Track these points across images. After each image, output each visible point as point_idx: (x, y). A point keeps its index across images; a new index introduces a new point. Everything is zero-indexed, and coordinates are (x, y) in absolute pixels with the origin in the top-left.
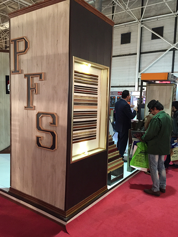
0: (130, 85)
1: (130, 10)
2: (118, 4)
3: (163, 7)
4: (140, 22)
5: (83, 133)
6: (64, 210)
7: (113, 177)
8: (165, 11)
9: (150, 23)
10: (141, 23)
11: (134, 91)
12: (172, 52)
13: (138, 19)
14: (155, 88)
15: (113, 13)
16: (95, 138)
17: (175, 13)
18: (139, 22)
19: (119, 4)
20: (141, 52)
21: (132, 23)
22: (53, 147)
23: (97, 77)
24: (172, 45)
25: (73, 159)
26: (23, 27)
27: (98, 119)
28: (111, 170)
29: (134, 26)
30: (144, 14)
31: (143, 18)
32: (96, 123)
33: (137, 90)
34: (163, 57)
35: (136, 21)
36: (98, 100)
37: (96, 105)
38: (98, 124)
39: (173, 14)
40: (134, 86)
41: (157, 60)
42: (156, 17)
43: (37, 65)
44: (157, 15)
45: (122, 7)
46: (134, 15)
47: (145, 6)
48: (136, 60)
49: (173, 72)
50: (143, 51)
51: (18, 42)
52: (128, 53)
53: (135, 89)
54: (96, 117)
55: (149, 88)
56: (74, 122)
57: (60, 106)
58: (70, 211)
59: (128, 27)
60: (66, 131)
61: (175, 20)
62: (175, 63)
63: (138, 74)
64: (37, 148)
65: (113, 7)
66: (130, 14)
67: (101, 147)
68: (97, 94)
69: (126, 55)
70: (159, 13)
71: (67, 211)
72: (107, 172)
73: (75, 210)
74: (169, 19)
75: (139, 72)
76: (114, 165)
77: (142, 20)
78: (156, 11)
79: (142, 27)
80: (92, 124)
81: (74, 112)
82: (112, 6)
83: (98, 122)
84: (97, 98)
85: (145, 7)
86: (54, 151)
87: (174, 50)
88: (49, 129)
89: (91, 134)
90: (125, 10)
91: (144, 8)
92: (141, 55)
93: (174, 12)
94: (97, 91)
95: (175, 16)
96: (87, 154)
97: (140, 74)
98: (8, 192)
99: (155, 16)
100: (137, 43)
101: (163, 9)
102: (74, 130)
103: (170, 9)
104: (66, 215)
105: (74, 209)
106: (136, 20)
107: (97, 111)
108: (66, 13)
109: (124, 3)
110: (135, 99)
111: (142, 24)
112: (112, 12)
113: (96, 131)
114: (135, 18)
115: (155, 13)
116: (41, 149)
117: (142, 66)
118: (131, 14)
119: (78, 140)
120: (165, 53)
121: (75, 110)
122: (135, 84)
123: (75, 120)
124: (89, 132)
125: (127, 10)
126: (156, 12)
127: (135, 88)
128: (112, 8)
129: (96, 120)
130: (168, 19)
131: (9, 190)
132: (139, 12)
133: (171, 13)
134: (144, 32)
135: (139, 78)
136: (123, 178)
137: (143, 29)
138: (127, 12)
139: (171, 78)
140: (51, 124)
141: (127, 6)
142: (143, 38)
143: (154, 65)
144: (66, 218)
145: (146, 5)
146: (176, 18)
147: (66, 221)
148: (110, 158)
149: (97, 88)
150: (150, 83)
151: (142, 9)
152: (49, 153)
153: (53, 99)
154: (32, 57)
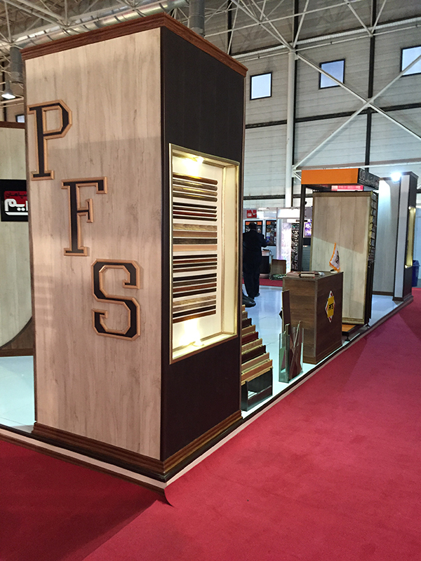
0: (273, 194)
1: (269, 22)
2: (241, 8)
3: (344, 13)
4: (292, 47)
5: (191, 302)
6: (159, 459)
7: (251, 394)
8: (346, 23)
9: (315, 50)
10: (295, 51)
11: (284, 208)
12: (365, 116)
13: (289, 42)
14: (332, 201)
15: (230, 27)
16: (214, 312)
17: (370, 28)
18: (291, 50)
19: (242, 5)
20: (297, 117)
21: (276, 50)
22: (132, 332)
23: (216, 183)
24: (364, 101)
25: (176, 355)
26: (55, 79)
27: (218, 271)
28: (248, 380)
29: (279, 58)
30: (301, 29)
31: (298, 40)
32: (215, 280)
33: (290, 206)
34: (345, 129)
35: (284, 47)
36: (219, 231)
37: (215, 241)
38: (219, 282)
39: (365, 30)
40: (284, 197)
41: (333, 135)
42: (328, 37)
43: (91, 161)
44: (330, 31)
45: (252, 15)
46: (277, 32)
47: (302, 12)
48: (286, 135)
49: (367, 163)
50: (300, 115)
51: (45, 111)
52: (268, 121)
53: (284, 203)
54: (216, 268)
55: (319, 201)
56: (175, 279)
57: (144, 247)
58: (170, 460)
59: (266, 60)
60: (160, 299)
61: (369, 44)
62: (371, 141)
63: (292, 168)
64: (97, 336)
65: (230, 13)
66: (268, 30)
67: (225, 331)
68: (216, 220)
69: (262, 125)
70: (334, 28)
71: (166, 461)
72: (239, 382)
73: (181, 459)
74: (358, 42)
75: (293, 164)
76: (252, 368)
77: (296, 43)
78: (328, 22)
79: (296, 61)
80: (207, 284)
81: (175, 258)
82: (226, 11)
83: (219, 277)
84: (215, 227)
85: (303, 14)
86: (135, 340)
87: (369, 112)
88: (122, 294)
89: (205, 304)
90: (257, 21)
91: (301, 16)
92: (296, 124)
93: (368, 26)
94: (215, 212)
95: (370, 35)
96: (199, 345)
97: (295, 168)
98: (30, 432)
99: (326, 35)
100: (287, 97)
101: (342, 19)
102: (175, 296)
103: (359, 19)
104: (163, 469)
105: (179, 456)
106: (282, 44)
107: (216, 255)
108: (153, 54)
109: (254, 3)
110: (286, 225)
111: (297, 53)
112: (227, 25)
113: (215, 297)
114: (279, 38)
115: (325, 29)
116: (105, 336)
117: (299, 150)
118: (271, 29)
119: (183, 316)
120: (350, 120)
121: (175, 254)
122: (285, 192)
123: (176, 275)
124: (203, 299)
125: (262, 21)
126: (329, 25)
127: (285, 201)
128: (227, 16)
129: (215, 275)
130: (355, 43)
131: (33, 429)
132: (290, 25)
133: (362, 27)
134: (301, 72)
135: (293, 178)
136: (272, 394)
137: (299, 64)
138: (262, 25)
139: (366, 179)
140: (126, 284)
141: (262, 12)
142: (300, 85)
143: (326, 149)
144: (163, 474)
145: (305, 10)
146: (373, 40)
147: (165, 481)
148: (245, 355)
149: (215, 208)
150: (322, 190)
151: (297, 19)
152: (123, 345)
153: (130, 233)
154: (78, 144)
